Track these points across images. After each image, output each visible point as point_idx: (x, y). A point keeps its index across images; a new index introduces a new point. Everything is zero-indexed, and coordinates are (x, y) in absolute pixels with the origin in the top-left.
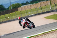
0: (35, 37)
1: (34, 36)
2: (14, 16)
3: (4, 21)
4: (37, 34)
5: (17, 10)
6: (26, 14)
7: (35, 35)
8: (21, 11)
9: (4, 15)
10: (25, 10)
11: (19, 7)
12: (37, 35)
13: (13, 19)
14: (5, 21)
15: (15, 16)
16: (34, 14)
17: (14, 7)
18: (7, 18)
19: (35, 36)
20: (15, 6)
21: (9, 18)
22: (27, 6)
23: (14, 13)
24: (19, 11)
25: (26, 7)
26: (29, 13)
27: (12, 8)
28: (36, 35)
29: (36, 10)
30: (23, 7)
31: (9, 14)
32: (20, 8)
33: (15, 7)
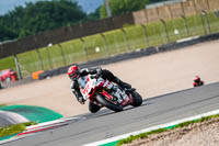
0: (198, 124)
1: (193, 122)
4: (205, 115)
5: (131, 21)
6: (164, 35)
7: (199, 117)
8: (145, 24)
9: (78, 40)
10: (162, 21)
11: (137, 8)
12: (207, 118)
14: (85, 61)
15: (122, 44)
16: (197, 37)
17: (120, 11)
18: (90, 50)
19: (197, 121)
20: (121, 7)
21: (98, 50)
22: (169, 6)
23: (119, 31)
24: (137, 26)
25: (166, 8)
26: (176, 32)
27: (109, 15)
28: (203, 119)
29: (203, 21)
30: (154, 11)
31: (98, 36)
32: (142, 13)
33: (124, 9)
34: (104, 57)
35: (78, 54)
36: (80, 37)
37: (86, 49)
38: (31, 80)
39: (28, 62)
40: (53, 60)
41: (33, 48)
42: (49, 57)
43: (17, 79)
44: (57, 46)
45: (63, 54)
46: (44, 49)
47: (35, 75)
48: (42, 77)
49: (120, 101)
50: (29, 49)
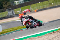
34: (54, 6)
35: (47, 5)
36: (48, 0)
37: (49, 4)
38: (34, 12)
39: (33, 7)
40: (40, 6)
41: (35, 3)
42: (39, 6)
43: (30, 12)
44: (41, 3)
45: (43, 5)
46: (38, 3)
47: (35, 11)
48: (37, 11)
49: (34, 25)
50: (34, 4)
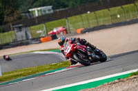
2: (131, 14)
3: (107, 24)
9: (107, 10)
13: (128, 20)
14: (110, 23)
15: (134, 13)
18: (114, 16)
21: (119, 16)
23: (133, 5)
31: (119, 7)
35: (106, 19)
36: (108, 8)
37: (111, 16)
40: (91, 21)
42: (88, 20)
43: (67, 33)
44: (93, 13)
45: (97, 18)
46: (85, 15)
47: (79, 31)
